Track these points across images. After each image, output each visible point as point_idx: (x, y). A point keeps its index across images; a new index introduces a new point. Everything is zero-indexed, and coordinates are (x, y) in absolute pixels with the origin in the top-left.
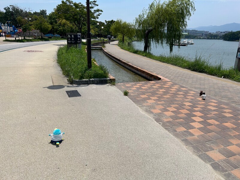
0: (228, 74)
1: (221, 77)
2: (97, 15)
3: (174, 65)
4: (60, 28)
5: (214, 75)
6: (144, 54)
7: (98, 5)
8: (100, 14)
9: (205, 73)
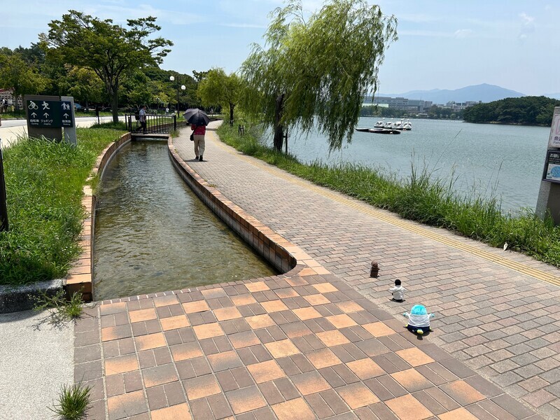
0: (523, 236)
1: (501, 247)
2: (158, 54)
3: (351, 195)
4: (74, 85)
5: (475, 239)
6: (272, 159)
7: (159, 29)
8: (166, 50)
9: (444, 227)
